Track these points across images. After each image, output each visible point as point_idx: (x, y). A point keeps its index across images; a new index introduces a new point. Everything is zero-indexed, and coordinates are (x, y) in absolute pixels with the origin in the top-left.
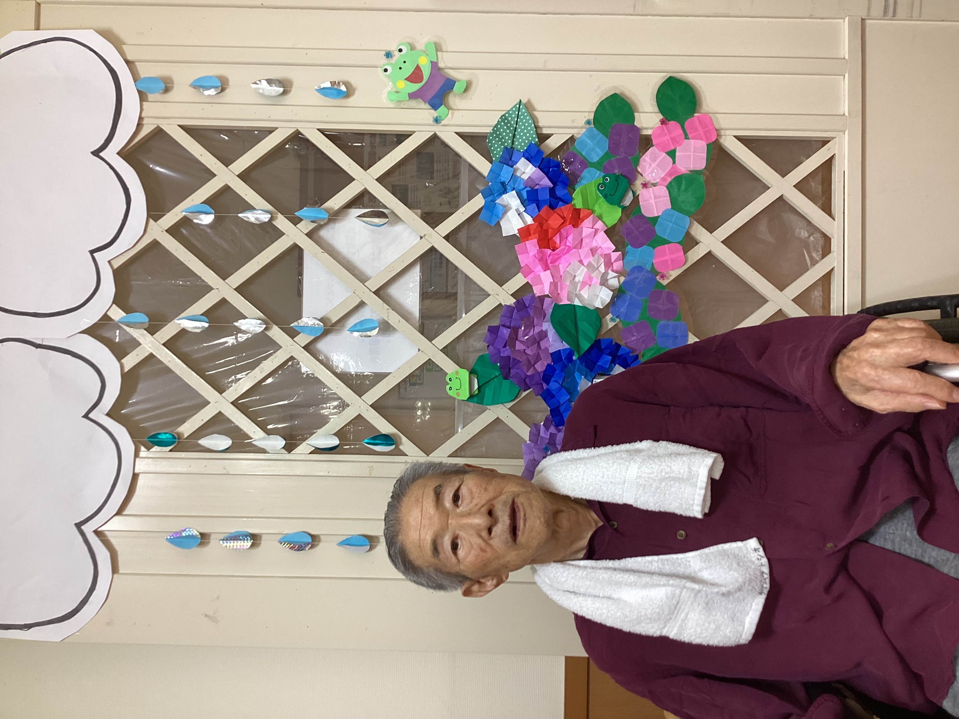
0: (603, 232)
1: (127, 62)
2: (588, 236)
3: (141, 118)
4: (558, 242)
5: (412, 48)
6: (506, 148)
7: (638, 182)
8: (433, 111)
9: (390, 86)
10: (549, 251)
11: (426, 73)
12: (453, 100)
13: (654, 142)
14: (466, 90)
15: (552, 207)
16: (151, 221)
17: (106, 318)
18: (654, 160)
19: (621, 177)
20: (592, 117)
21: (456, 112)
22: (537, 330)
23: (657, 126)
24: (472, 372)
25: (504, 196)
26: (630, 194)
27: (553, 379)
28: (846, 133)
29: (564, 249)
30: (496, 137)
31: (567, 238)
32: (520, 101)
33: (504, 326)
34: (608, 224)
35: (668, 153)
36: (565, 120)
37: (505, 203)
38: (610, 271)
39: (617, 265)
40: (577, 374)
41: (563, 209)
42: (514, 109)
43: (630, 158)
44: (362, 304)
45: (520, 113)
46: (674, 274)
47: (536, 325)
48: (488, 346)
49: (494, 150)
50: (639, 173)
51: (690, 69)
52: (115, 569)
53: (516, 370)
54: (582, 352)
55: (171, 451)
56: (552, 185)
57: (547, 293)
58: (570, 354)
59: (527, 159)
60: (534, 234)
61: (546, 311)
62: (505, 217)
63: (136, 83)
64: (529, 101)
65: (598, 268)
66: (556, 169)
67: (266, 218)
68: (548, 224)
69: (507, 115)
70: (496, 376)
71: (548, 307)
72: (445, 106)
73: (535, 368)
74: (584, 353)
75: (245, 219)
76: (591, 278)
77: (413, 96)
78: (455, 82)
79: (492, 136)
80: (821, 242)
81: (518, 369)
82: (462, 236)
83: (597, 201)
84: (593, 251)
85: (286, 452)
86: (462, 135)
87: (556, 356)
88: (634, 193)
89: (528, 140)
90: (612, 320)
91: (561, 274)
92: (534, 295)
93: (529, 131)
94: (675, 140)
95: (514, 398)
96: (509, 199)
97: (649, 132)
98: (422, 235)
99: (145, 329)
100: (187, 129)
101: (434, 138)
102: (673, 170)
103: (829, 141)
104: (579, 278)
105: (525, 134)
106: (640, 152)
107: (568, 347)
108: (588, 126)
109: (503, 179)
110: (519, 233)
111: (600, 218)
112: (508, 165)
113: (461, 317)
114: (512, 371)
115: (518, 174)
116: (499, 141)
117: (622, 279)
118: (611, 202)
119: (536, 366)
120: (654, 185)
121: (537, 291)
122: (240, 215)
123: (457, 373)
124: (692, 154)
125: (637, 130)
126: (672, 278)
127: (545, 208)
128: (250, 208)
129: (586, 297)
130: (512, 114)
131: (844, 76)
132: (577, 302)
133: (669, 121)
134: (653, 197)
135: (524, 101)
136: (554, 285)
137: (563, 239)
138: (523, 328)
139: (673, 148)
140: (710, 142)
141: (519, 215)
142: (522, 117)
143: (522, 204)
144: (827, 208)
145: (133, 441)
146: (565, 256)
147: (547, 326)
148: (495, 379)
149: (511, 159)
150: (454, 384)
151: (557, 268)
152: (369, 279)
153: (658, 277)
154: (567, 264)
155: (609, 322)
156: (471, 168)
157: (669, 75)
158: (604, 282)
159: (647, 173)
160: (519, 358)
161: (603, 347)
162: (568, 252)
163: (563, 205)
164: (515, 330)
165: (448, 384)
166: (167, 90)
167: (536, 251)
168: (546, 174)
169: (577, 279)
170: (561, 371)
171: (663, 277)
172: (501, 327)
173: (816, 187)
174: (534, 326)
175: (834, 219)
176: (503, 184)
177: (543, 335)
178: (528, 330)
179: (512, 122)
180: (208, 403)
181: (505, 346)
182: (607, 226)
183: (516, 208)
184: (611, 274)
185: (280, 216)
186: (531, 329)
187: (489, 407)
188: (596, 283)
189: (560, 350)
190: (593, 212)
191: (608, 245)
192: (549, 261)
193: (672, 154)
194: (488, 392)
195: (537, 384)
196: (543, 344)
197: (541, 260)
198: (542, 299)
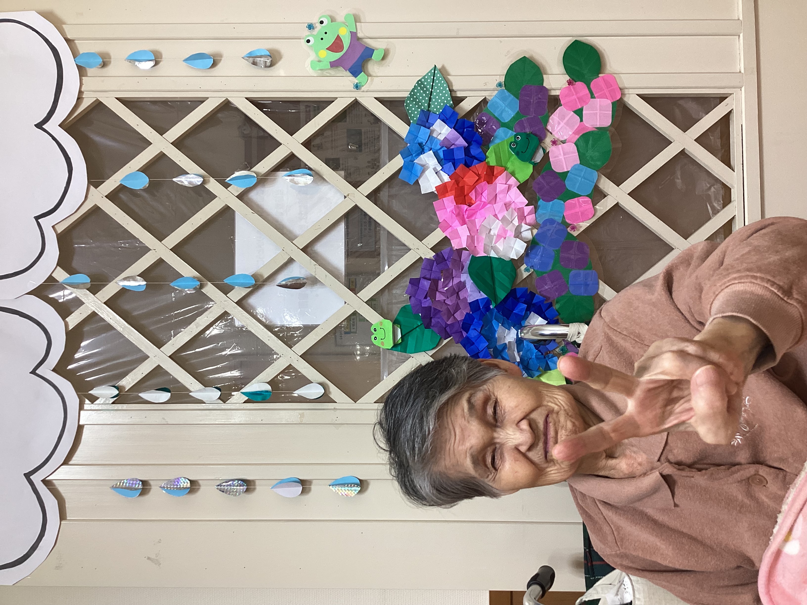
0: (516, 187)
1: (68, 41)
2: (502, 192)
3: (80, 92)
4: (474, 198)
5: (333, 20)
6: (422, 110)
7: (548, 141)
8: (354, 78)
9: (313, 57)
10: (466, 207)
11: (346, 43)
12: (372, 67)
13: (562, 102)
14: (383, 58)
15: (468, 165)
16: (92, 188)
17: (51, 279)
18: (562, 118)
19: (532, 135)
20: (502, 79)
21: (375, 79)
22: (456, 281)
23: (564, 86)
24: (395, 322)
25: (421, 156)
26: (541, 152)
27: (472, 327)
28: (743, 89)
29: (480, 204)
30: (413, 101)
31: (482, 194)
32: (435, 66)
33: (425, 278)
34: (520, 180)
35: (575, 112)
36: (478, 83)
37: (423, 163)
38: (523, 224)
39: (530, 218)
40: (494, 322)
41: (478, 167)
42: (429, 74)
43: (539, 117)
44: (291, 261)
45: (435, 78)
46: (584, 225)
47: (455, 277)
48: (410, 297)
49: (411, 113)
50: (549, 131)
51: (593, 33)
52: (63, 516)
53: (437, 320)
54: (499, 301)
55: (113, 403)
56: (466, 145)
57: (464, 246)
58: (487, 303)
59: (443, 121)
60: (451, 190)
61: (464, 263)
62: (424, 175)
63: (76, 59)
64: (443, 67)
65: (512, 222)
66: (470, 129)
67: (198, 181)
68: (464, 181)
69: (423, 80)
70: (419, 326)
71: (466, 258)
72: (364, 72)
73: (455, 317)
74: (501, 302)
75: (179, 183)
76: (505, 231)
77: (334, 65)
78: (374, 50)
79: (410, 100)
80: (722, 192)
81: (439, 318)
82: (384, 195)
83: (509, 159)
84: (507, 206)
85: (222, 402)
86: (382, 101)
87: (475, 305)
88: (544, 150)
89: (444, 103)
90: (526, 270)
91: (478, 228)
92: (452, 249)
93: (444, 95)
94: (581, 100)
95: (435, 346)
96: (426, 159)
97: (557, 93)
98: (346, 195)
99: (87, 289)
100: (125, 102)
101: (356, 104)
102: (582, 127)
103: (726, 98)
104: (494, 232)
105: (440, 98)
106: (549, 112)
107: (486, 296)
108: (499, 88)
109: (420, 140)
110: (436, 190)
111: (513, 174)
112: (425, 127)
113: (384, 271)
114: (433, 320)
115: (435, 135)
116: (416, 104)
117: (535, 231)
118: (523, 159)
119: (455, 315)
120: (563, 142)
121: (455, 245)
122: (174, 179)
123: (381, 323)
124: (598, 112)
125: (545, 90)
126: (582, 230)
127: (461, 166)
128: (184, 173)
129: (502, 250)
130: (428, 79)
131: (739, 36)
132: (493, 254)
133: (576, 82)
134: (562, 154)
135: (439, 67)
136: (471, 238)
137: (479, 194)
138: (442, 280)
139: (580, 107)
140: (615, 100)
141: (436, 173)
142: (437, 81)
143: (439, 163)
144: (726, 160)
145: (78, 395)
146: (481, 211)
147: (465, 277)
148: (417, 329)
149: (427, 122)
150: (379, 334)
151: (474, 223)
152: (297, 237)
153: (569, 229)
154: (484, 218)
155: (523, 272)
156: (390, 130)
157: (575, 39)
158: (518, 234)
159: (555, 132)
160: (439, 309)
161: (518, 296)
162: (483, 207)
163: (478, 164)
164: (435, 282)
165: (374, 334)
166: (104, 65)
167: (453, 207)
168: (461, 134)
169: (492, 233)
170: (480, 319)
171: (574, 228)
172: (422, 279)
173: (716, 140)
174: (453, 278)
175: (734, 171)
176: (420, 144)
177: (462, 286)
178: (447, 282)
179: (428, 87)
180: (147, 357)
181: (426, 298)
182: (519, 182)
183: (433, 167)
184: (525, 227)
185: (212, 180)
186: (450, 281)
187: (412, 355)
188: (510, 235)
189: (478, 300)
190: (506, 169)
191: (521, 200)
192: (466, 216)
193: (579, 112)
194: (411, 341)
195: (456, 332)
196: (462, 295)
197: (458, 215)
198: (459, 252)
